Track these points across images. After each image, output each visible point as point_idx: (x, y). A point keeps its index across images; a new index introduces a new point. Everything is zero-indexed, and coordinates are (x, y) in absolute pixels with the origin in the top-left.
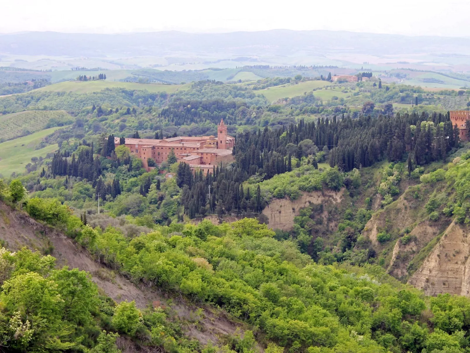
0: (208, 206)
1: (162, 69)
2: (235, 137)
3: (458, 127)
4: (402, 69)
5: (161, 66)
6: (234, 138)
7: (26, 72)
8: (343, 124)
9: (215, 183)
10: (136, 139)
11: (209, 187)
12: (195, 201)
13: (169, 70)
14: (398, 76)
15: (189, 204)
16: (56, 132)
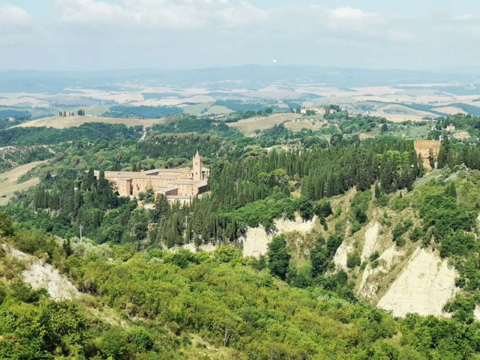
0: (185, 235)
1: (138, 105)
2: (210, 168)
3: (421, 156)
4: (368, 101)
5: (137, 101)
6: (209, 170)
7: (7, 108)
8: (313, 154)
9: (192, 213)
10: (114, 172)
11: (186, 217)
12: (173, 231)
13: (145, 105)
14: (364, 108)
15: (167, 233)
16: (38, 166)
